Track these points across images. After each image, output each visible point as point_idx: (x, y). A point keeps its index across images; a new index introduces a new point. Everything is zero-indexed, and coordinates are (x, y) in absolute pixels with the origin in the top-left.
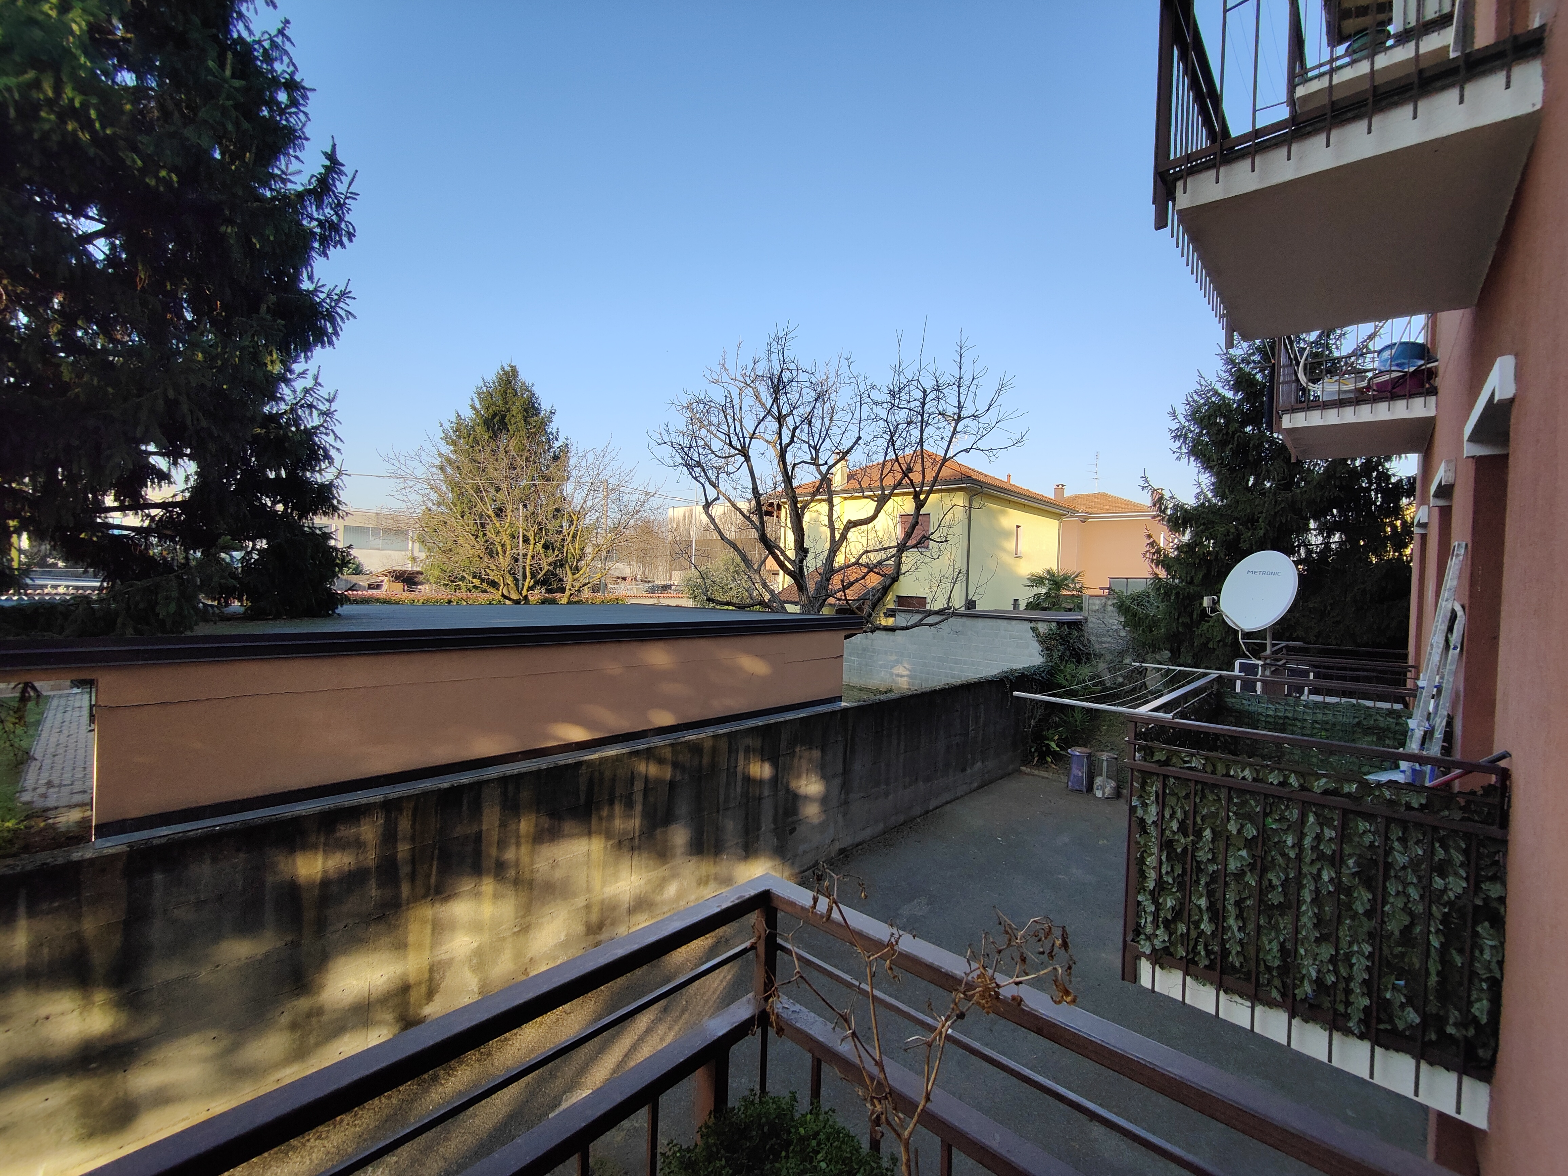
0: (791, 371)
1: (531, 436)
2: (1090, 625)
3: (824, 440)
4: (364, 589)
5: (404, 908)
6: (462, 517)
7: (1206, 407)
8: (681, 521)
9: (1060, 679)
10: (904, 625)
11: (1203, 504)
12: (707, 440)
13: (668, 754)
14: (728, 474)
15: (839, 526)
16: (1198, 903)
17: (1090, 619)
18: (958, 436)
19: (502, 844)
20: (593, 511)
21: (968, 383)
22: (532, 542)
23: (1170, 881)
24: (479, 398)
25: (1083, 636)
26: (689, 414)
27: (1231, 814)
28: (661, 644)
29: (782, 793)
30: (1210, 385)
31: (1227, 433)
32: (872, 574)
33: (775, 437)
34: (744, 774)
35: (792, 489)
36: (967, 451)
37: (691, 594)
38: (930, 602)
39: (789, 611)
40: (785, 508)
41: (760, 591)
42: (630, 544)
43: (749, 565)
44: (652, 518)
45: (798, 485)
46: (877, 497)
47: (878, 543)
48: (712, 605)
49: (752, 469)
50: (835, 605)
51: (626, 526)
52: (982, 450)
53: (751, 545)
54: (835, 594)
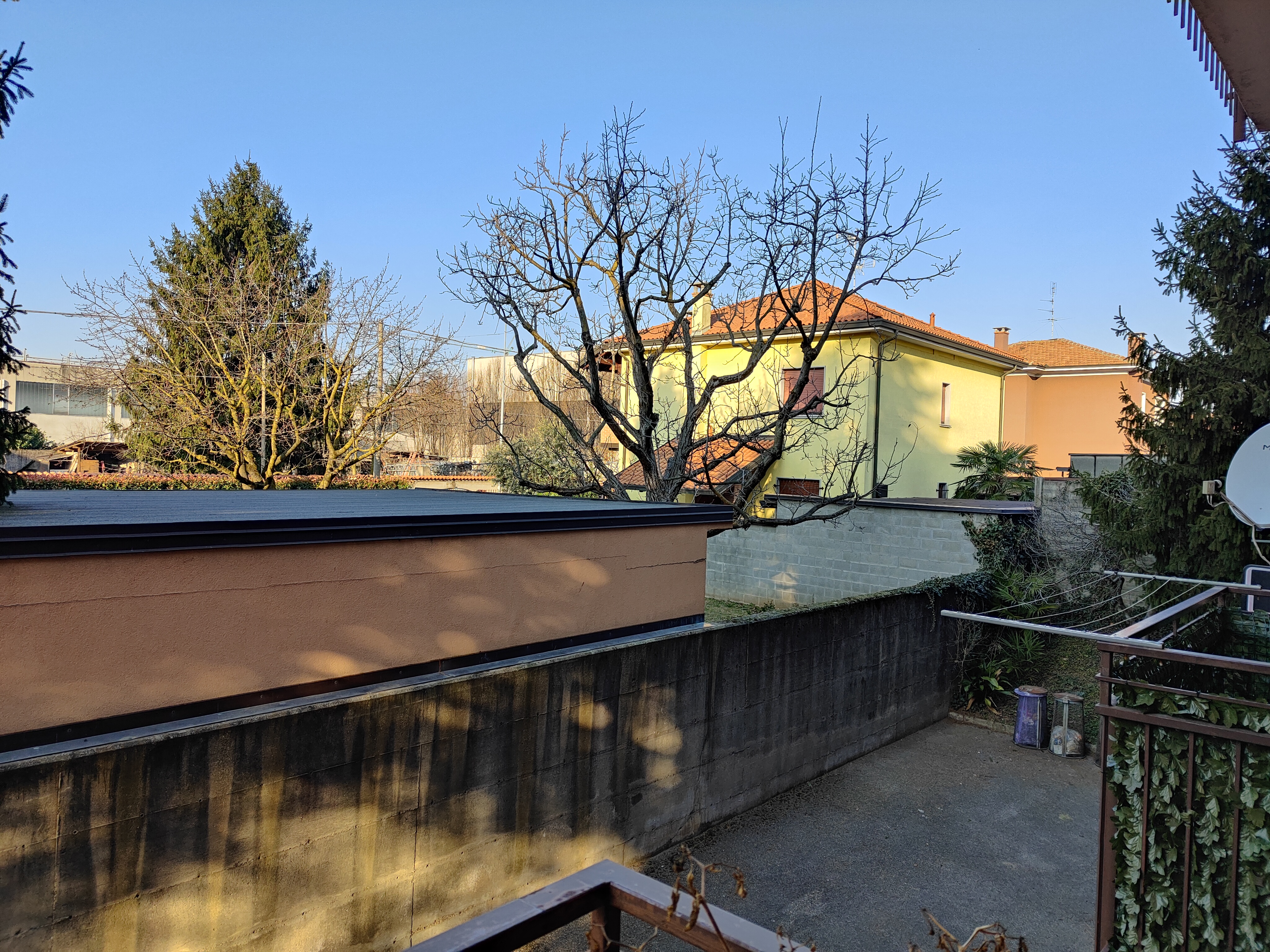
0: (635, 172)
1: (277, 260)
2: (1045, 519)
3: (680, 268)
4: (43, 468)
5: (99, 907)
6: (182, 370)
7: (1205, 222)
8: (485, 376)
9: (1004, 593)
10: (789, 517)
11: (1201, 353)
12: (520, 266)
13: (466, 693)
14: (548, 313)
15: (700, 384)
16: (1200, 903)
17: (1044, 511)
18: (863, 261)
19: (236, 818)
20: (363, 363)
21: (876, 189)
22: (279, 404)
23: (1161, 872)
24: (205, 207)
25: (1035, 534)
26: (495, 231)
27: (1245, 780)
28: (457, 545)
29: (622, 747)
30: (1211, 192)
31: (1234, 258)
32: (744, 449)
33: (613, 263)
34: (570, 720)
35: (637, 334)
36: (875, 282)
37: (498, 476)
38: (824, 487)
39: (632, 499)
40: (626, 359)
41: (593, 472)
42: (414, 408)
43: (578, 437)
44: (445, 372)
45: (645, 329)
46: (752, 345)
47: (752, 407)
48: (527, 491)
49: (582, 307)
50: (694, 490)
51: (408, 383)
52: (896, 281)
53: (581, 411)
54: (695, 475)
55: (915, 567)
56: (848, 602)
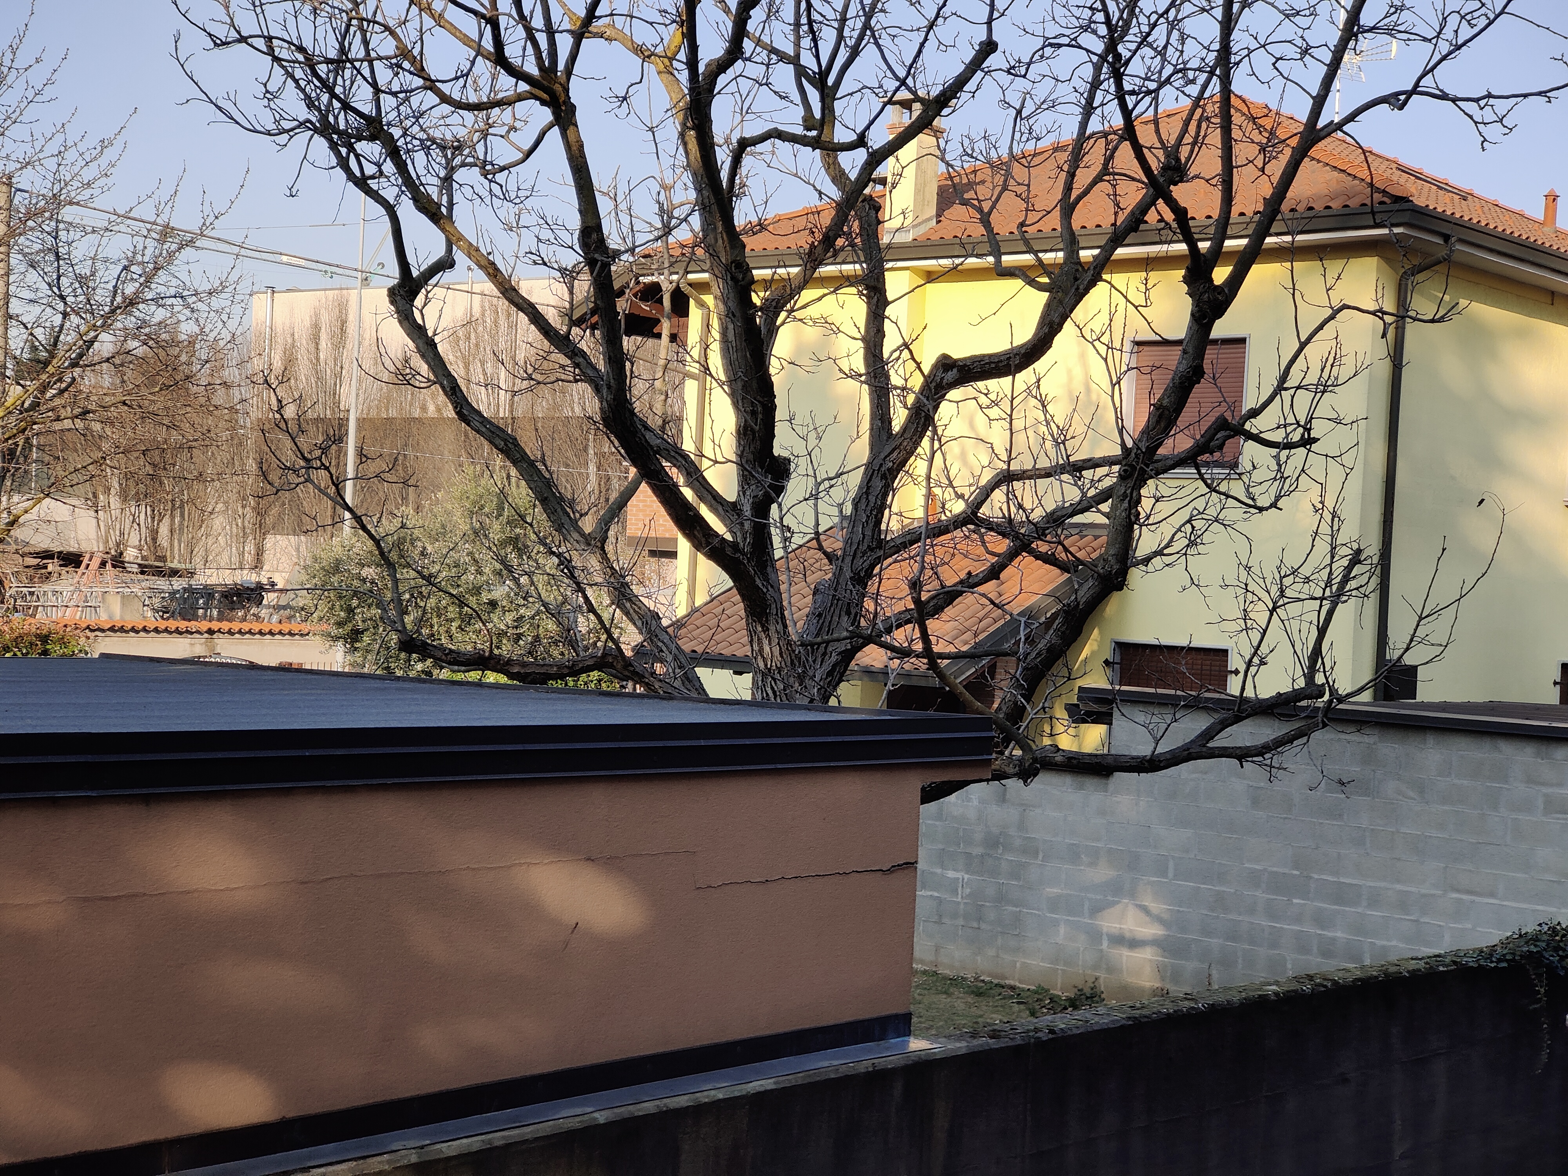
3: (855, 52)
8: (303, 344)
10: (1145, 750)
12: (410, 34)
14: (488, 169)
15: (906, 377)
18: (1365, 42)
32: (1026, 561)
33: (672, 34)
35: (733, 236)
36: (1395, 100)
37: (340, 624)
38: (1242, 668)
39: (713, 694)
40: (702, 305)
41: (606, 616)
42: (97, 427)
43: (565, 519)
44: (187, 328)
45: (755, 220)
46: (1048, 274)
47: (1049, 444)
48: (419, 667)
49: (583, 156)
50: (884, 672)
51: (81, 356)
52: (1454, 100)
53: (572, 441)
54: (889, 631)
55: (1492, 895)
56: (1307, 988)
